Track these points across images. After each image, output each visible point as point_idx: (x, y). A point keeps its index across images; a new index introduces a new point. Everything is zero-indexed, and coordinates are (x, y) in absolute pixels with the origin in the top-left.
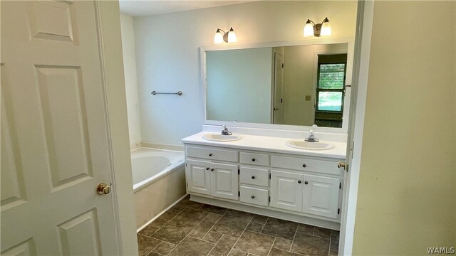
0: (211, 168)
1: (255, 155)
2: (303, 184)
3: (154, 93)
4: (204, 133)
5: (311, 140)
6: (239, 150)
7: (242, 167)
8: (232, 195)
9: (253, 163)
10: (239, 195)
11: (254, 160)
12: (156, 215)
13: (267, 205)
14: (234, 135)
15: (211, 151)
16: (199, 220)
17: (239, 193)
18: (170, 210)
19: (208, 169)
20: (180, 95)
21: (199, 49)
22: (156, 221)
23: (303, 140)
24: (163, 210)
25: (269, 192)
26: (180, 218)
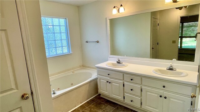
0: (109, 82)
1: (133, 77)
2: (163, 98)
3: (87, 42)
4: (109, 62)
5: (171, 69)
6: (124, 73)
7: (125, 83)
8: (120, 98)
9: (131, 81)
10: (124, 98)
11: (132, 80)
12: (81, 103)
13: (140, 107)
14: (123, 63)
15: (109, 72)
16: (102, 109)
17: (124, 97)
18: (89, 101)
19: (107, 82)
20: (98, 42)
21: (106, 18)
22: (81, 106)
23: (165, 69)
24: (86, 100)
25: (141, 99)
26: (93, 106)
